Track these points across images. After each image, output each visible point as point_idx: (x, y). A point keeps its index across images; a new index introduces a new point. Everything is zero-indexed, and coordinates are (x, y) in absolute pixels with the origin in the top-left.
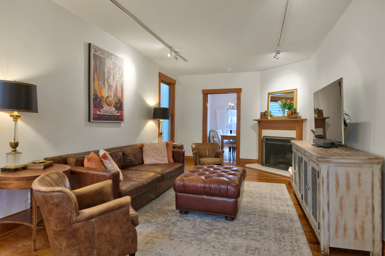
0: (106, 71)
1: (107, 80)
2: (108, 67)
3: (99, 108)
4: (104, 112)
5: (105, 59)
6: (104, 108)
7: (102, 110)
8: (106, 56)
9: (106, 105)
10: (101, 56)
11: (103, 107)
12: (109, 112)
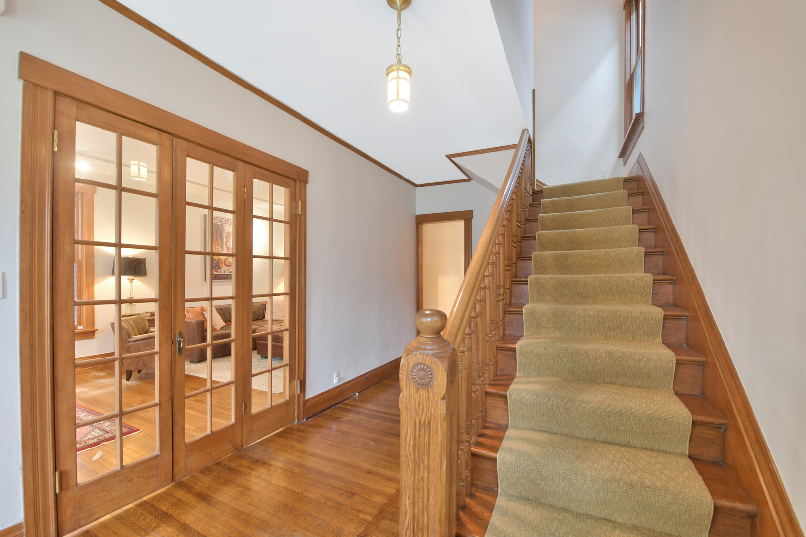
0: (224, 235)
1: (226, 243)
2: (226, 232)
3: (216, 269)
4: (222, 272)
5: (223, 225)
6: (222, 269)
7: (219, 271)
8: (224, 222)
9: (224, 266)
10: (218, 223)
11: (220, 268)
12: (228, 272)
